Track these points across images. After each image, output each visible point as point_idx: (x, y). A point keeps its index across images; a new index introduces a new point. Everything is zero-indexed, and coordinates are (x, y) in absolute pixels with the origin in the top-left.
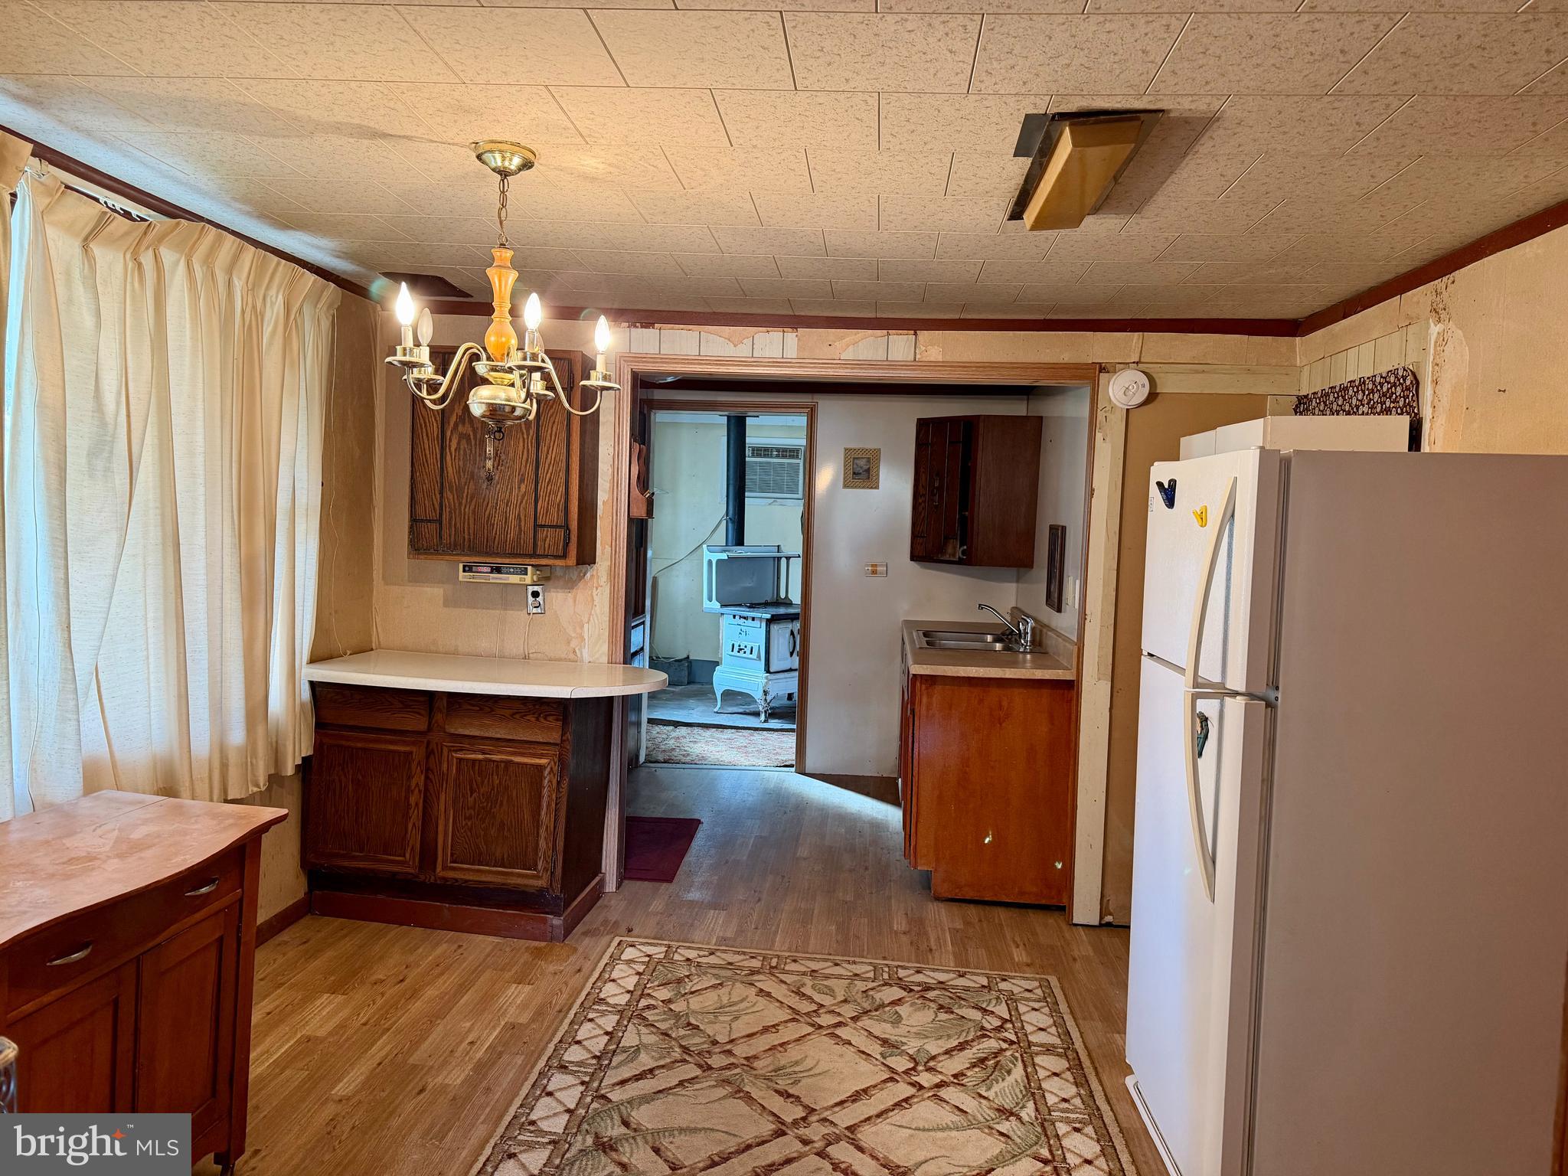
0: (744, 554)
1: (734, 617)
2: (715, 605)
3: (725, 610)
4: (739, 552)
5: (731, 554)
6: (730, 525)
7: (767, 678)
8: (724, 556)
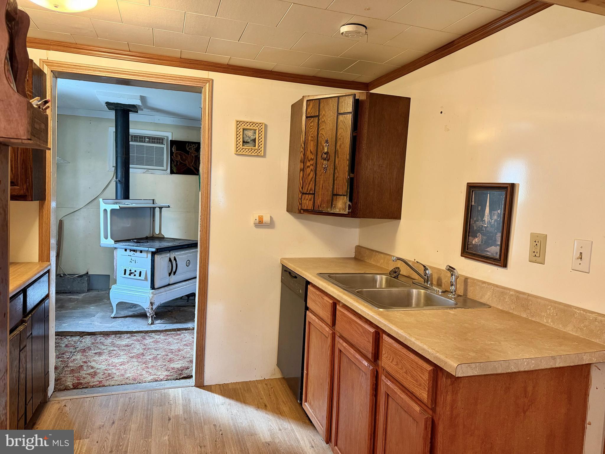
0: (131, 206)
1: (126, 250)
2: (110, 242)
3: (118, 245)
4: (126, 203)
5: (122, 206)
6: (119, 185)
7: (152, 293)
8: (117, 207)
